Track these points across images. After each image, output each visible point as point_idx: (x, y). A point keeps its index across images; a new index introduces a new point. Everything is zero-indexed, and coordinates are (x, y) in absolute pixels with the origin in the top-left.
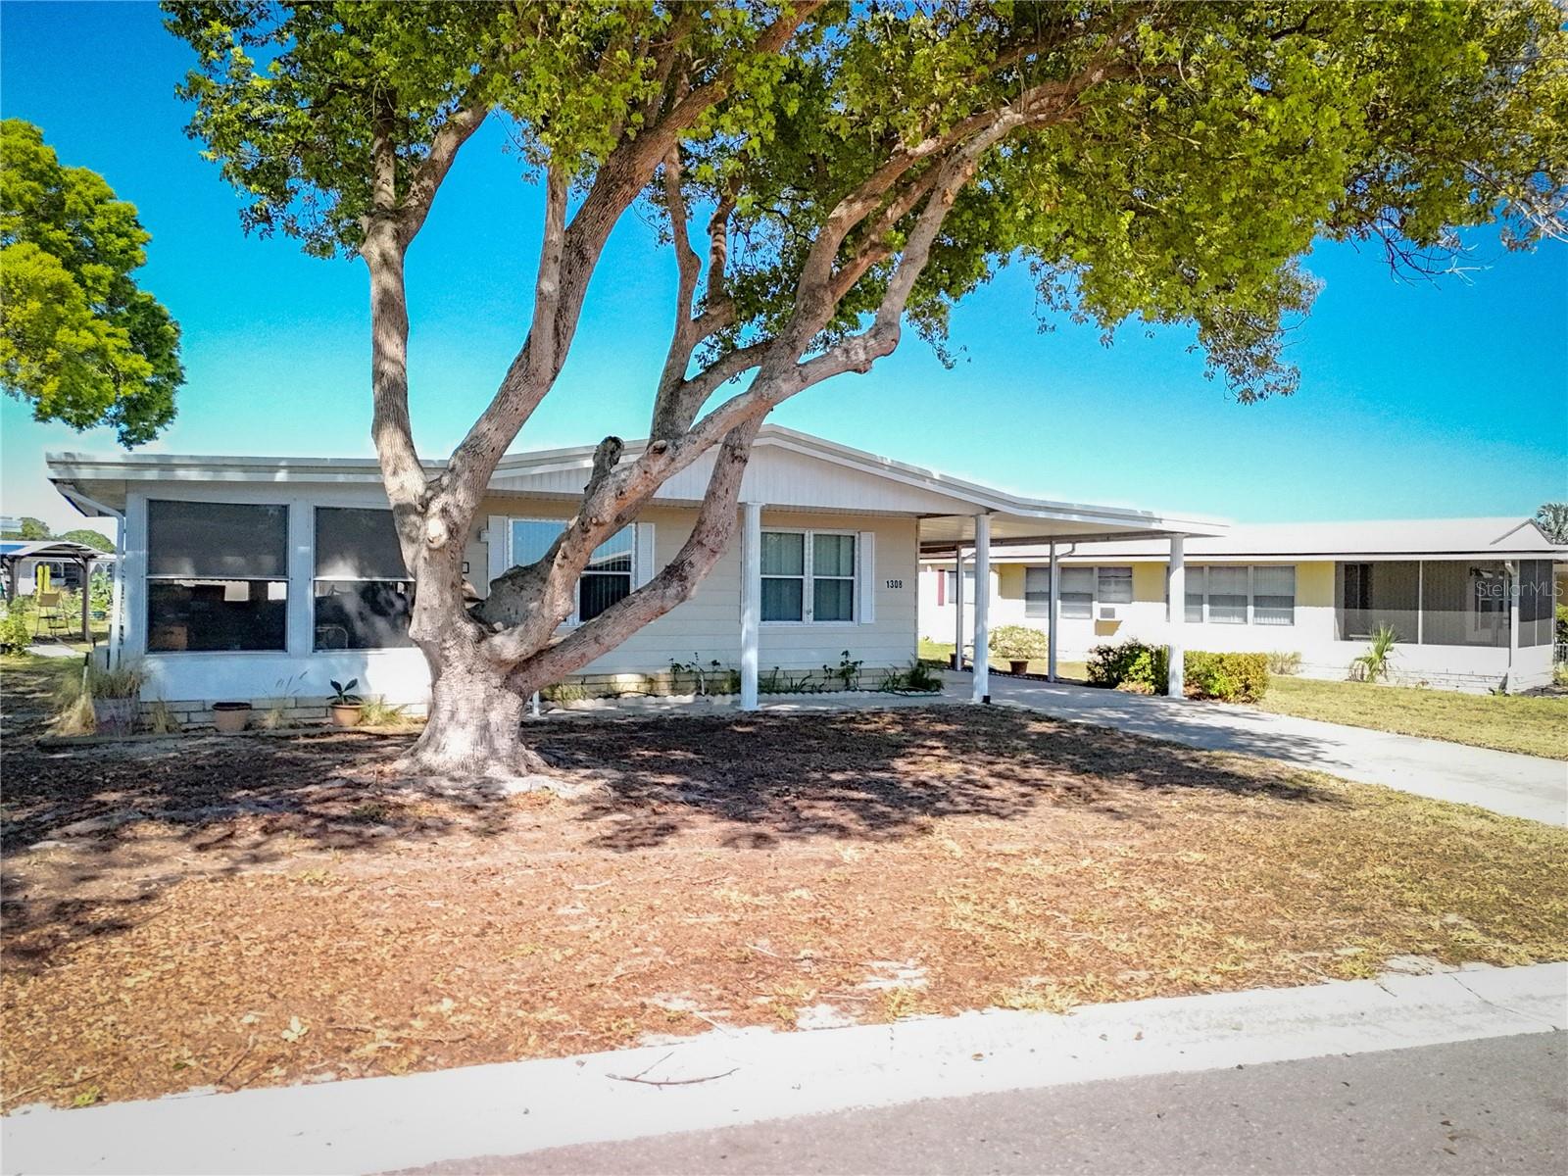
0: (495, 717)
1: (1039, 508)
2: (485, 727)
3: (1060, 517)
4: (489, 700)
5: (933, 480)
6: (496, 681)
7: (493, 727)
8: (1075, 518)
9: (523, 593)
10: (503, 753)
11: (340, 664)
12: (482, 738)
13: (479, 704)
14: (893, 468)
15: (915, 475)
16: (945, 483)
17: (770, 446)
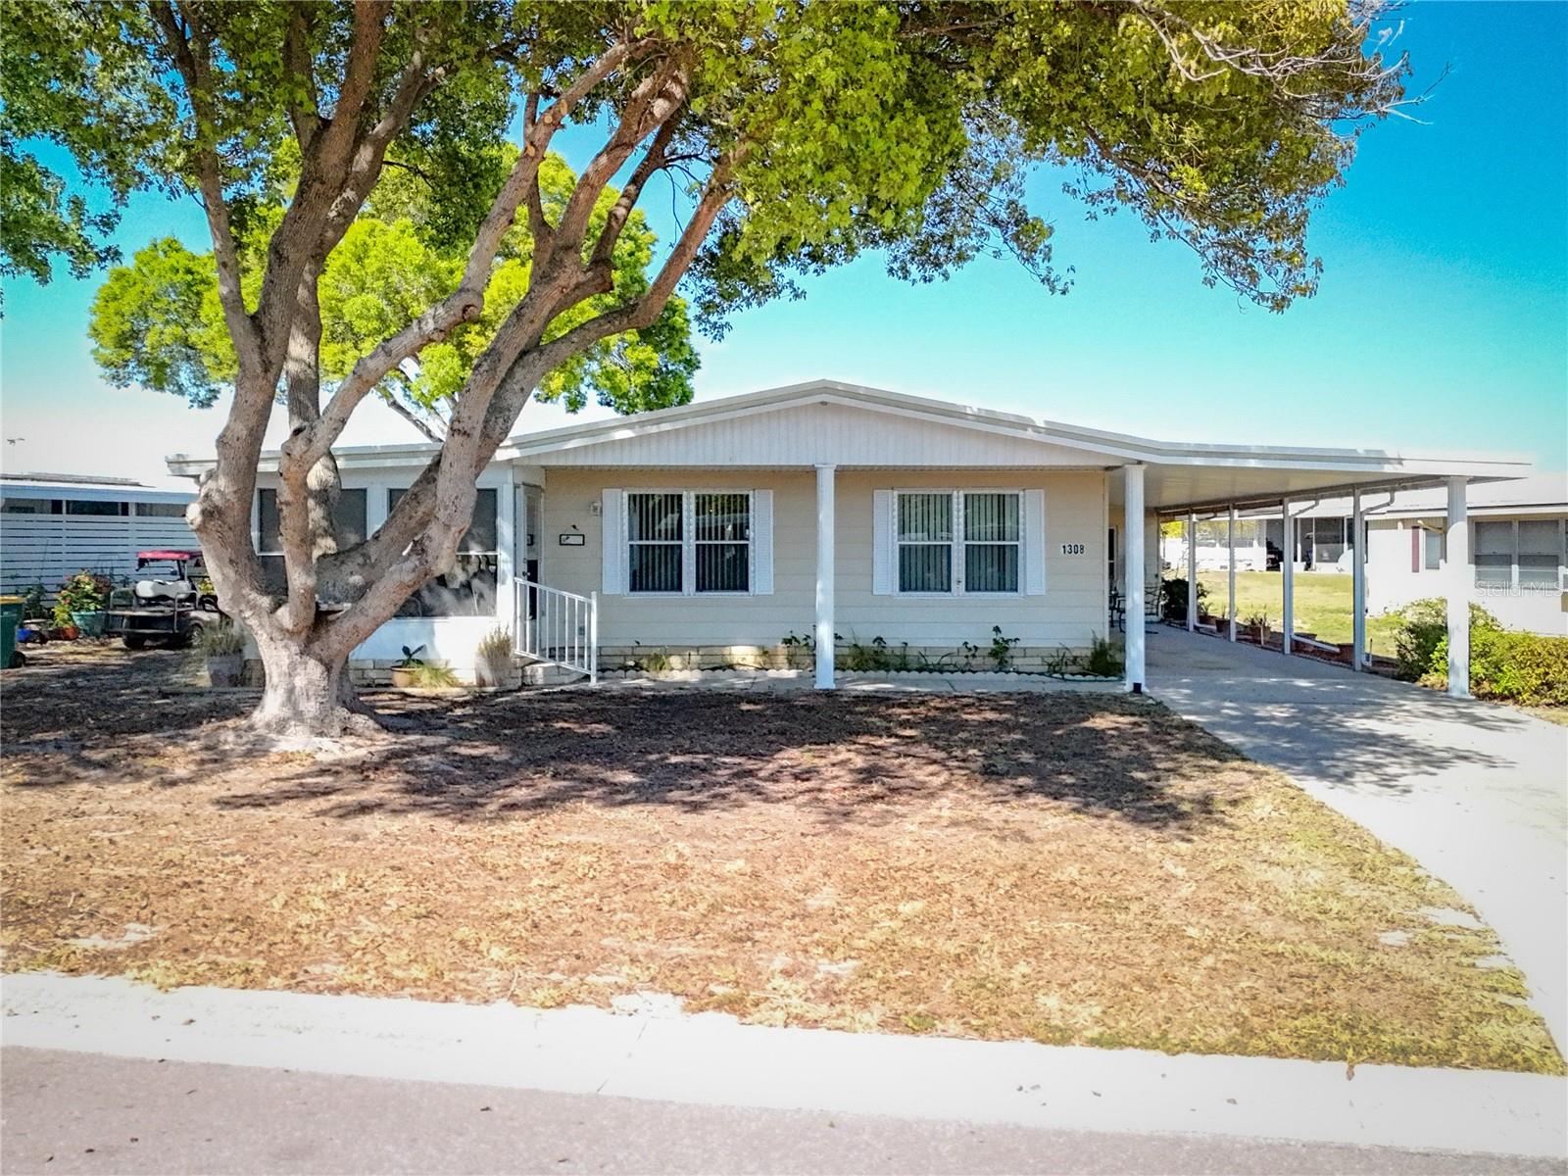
0: (299, 682)
1: (1197, 454)
2: (291, 691)
3: (1230, 463)
4: (293, 667)
5: (1036, 429)
6: (295, 649)
7: (297, 691)
8: (1252, 463)
9: (344, 567)
10: (308, 715)
11: (410, 631)
12: (289, 699)
13: (285, 669)
14: (978, 418)
15: (1012, 424)
16: (1052, 430)
17: (824, 403)
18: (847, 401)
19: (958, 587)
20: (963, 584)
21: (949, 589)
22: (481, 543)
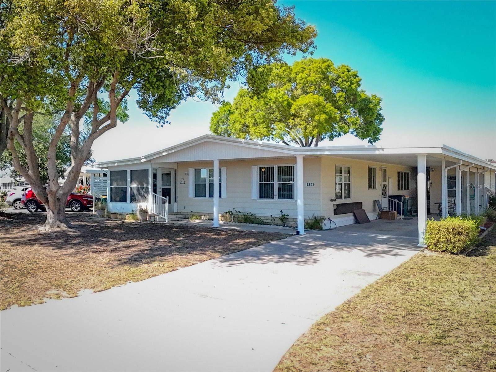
17: (206, 142)
18: (212, 140)
19: (276, 197)
20: (277, 197)
21: (273, 198)
22: (146, 183)
